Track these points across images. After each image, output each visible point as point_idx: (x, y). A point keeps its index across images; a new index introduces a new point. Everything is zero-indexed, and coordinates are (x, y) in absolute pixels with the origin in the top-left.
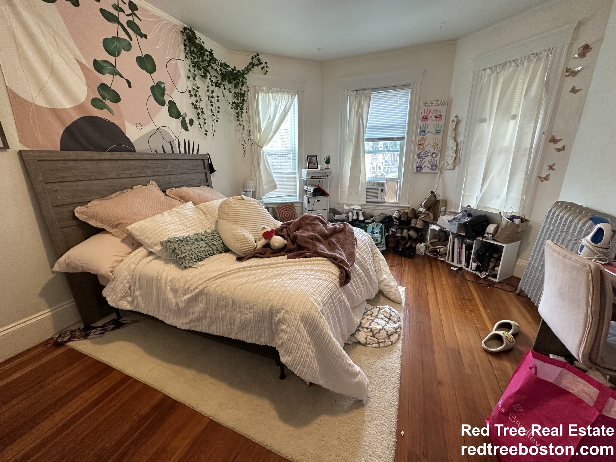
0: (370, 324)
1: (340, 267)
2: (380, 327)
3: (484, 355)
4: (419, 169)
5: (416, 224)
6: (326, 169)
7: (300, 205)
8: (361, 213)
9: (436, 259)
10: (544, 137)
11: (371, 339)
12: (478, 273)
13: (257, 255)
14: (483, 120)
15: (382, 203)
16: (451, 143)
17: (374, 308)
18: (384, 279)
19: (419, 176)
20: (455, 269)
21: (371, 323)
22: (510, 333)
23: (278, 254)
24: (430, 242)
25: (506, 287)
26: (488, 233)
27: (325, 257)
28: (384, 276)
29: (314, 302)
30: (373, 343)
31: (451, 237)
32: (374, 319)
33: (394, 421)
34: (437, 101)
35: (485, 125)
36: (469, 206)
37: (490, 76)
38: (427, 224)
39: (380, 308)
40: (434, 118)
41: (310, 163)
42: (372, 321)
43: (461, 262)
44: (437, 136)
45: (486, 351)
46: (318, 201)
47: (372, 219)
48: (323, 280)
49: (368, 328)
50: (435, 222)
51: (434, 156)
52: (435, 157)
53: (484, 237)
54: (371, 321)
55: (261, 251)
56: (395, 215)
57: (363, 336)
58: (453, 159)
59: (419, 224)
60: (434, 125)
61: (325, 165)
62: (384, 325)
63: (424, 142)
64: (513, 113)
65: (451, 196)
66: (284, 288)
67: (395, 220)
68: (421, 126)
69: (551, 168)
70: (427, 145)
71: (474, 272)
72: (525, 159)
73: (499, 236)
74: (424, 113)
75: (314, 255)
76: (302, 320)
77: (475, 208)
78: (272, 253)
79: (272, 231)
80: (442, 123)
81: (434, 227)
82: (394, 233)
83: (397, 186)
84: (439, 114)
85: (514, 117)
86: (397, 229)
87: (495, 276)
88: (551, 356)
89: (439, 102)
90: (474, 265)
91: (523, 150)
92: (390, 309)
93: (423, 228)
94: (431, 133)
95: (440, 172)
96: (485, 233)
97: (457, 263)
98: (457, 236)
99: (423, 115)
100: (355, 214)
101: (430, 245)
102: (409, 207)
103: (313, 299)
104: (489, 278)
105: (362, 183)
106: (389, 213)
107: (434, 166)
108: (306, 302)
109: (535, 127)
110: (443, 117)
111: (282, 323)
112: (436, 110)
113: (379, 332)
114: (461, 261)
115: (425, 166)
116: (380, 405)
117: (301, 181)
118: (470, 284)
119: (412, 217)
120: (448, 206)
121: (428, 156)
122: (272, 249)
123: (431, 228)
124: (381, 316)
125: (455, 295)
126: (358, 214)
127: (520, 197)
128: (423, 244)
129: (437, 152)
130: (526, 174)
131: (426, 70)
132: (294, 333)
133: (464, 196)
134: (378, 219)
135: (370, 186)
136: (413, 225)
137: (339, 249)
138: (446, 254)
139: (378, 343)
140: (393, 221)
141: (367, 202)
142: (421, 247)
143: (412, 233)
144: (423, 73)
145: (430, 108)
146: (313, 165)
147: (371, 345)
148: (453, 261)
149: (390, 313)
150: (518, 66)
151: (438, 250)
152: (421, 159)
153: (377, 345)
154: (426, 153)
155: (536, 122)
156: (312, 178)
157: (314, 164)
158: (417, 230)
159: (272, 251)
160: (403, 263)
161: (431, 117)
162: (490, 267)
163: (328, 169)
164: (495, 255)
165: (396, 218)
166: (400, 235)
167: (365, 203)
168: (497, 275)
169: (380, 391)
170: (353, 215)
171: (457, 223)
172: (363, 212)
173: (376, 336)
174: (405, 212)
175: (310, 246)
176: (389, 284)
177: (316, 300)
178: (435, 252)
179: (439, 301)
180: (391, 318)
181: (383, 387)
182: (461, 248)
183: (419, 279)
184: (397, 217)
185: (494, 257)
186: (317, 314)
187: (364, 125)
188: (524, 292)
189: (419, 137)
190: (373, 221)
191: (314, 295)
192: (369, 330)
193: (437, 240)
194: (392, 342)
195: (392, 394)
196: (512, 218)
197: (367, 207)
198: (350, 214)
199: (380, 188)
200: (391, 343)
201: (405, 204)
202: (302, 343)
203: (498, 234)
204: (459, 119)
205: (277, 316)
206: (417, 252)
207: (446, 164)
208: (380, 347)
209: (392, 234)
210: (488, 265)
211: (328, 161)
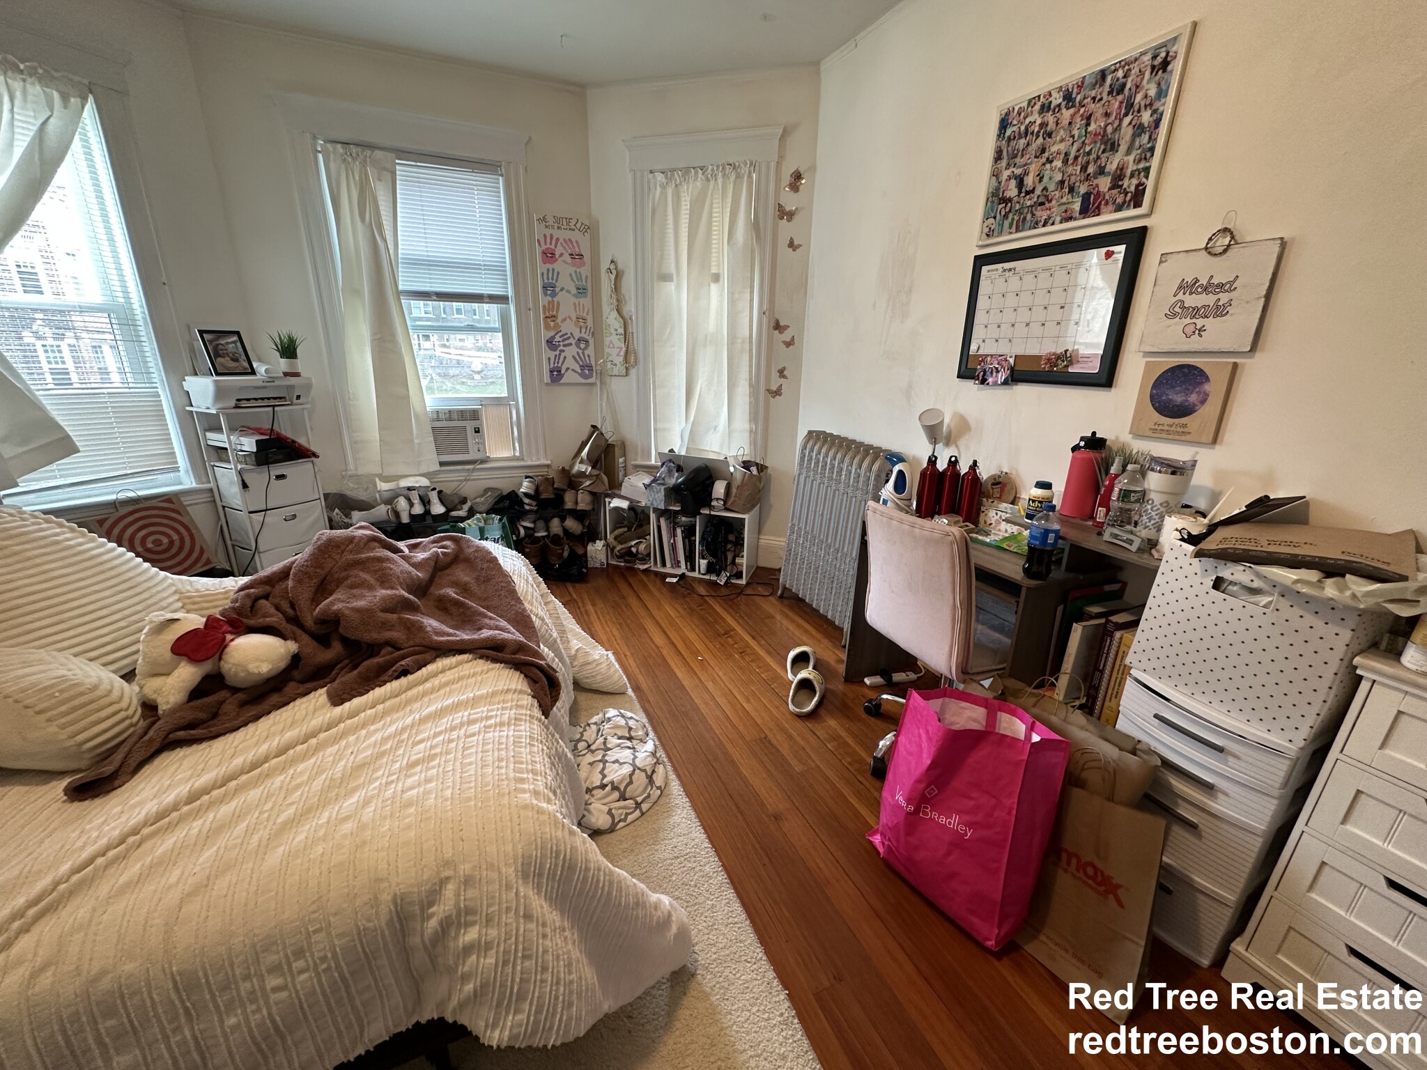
0: (602, 772)
1: (518, 666)
2: (627, 769)
3: (799, 724)
4: (556, 375)
5: (576, 503)
6: (286, 374)
7: (205, 497)
8: (434, 497)
9: (633, 570)
10: (765, 319)
11: (620, 808)
12: (714, 578)
13: (181, 734)
14: (666, 278)
15: (483, 461)
16: (612, 319)
17: (585, 730)
18: (577, 650)
19: (557, 390)
20: (675, 580)
21: (603, 769)
22: (810, 668)
23: (275, 698)
24: (613, 536)
25: (761, 589)
26: (717, 499)
27: (461, 652)
28: (575, 644)
29: (535, 802)
30: (627, 814)
31: (653, 517)
32: (604, 756)
33: (760, 955)
34: (569, 220)
35: (671, 286)
36: (671, 451)
37: (663, 187)
38: (597, 498)
39: (595, 723)
40: (567, 258)
41: (217, 355)
42: (604, 764)
43: (676, 564)
44: (582, 301)
45: (800, 717)
46: (281, 477)
47: (466, 507)
48: (509, 724)
49: (603, 786)
50: (617, 492)
51: (582, 346)
52: (586, 348)
53: (711, 507)
54: (601, 765)
55: (190, 716)
56: (526, 487)
57: (600, 811)
58: (622, 353)
59: (583, 502)
60: (571, 275)
61: (283, 364)
62: (634, 760)
63: (557, 312)
64: (714, 270)
65: (630, 432)
66: (412, 810)
67: (526, 501)
68: (543, 274)
69: (781, 373)
70: (564, 320)
71: (707, 577)
72: (746, 357)
73: (734, 501)
74: (546, 244)
75: (427, 656)
76: (525, 876)
77: (683, 453)
78: (243, 704)
79: (211, 622)
80: (585, 271)
81: (616, 503)
82: (531, 532)
83: (511, 417)
84: (577, 249)
85: (716, 278)
86: (534, 522)
87: (739, 575)
88: (867, 681)
89: (573, 222)
90: (704, 563)
91: (740, 341)
92: (623, 716)
93: (593, 509)
94: (568, 292)
95: (601, 383)
96: (711, 500)
97: (672, 567)
98: (661, 513)
99: (544, 247)
100: (416, 501)
101: (615, 543)
102: (548, 466)
103: (527, 795)
104: (733, 581)
105: (417, 416)
106: (506, 487)
107: (587, 369)
108: (515, 817)
109: (752, 300)
110: (587, 258)
111: (459, 924)
112: (570, 240)
113: (631, 782)
114: (679, 562)
115: (568, 369)
116: (721, 946)
117: (187, 418)
118: (711, 601)
119: (566, 487)
120: (630, 454)
121: (570, 344)
122: (235, 690)
123: (612, 505)
124: (613, 741)
125: (702, 631)
126: (425, 501)
127: (747, 426)
128: (599, 544)
129: (586, 336)
130: (750, 385)
131: (530, 138)
132: (517, 930)
133: (655, 430)
134: (482, 503)
135: (438, 420)
136: (569, 505)
137: (486, 616)
138: (649, 555)
139: (636, 808)
140: (522, 504)
141: (442, 464)
142: (597, 550)
143: (570, 523)
144: (526, 144)
145: (557, 234)
146: (234, 364)
147: (625, 820)
148: (664, 564)
149: (627, 724)
150: (708, 180)
151: (634, 550)
152: (557, 353)
153: (638, 813)
154: (565, 337)
155: (752, 292)
156: (237, 407)
157: (236, 360)
158: (579, 515)
159: (240, 696)
160: (575, 596)
161: (561, 255)
162: (729, 561)
163: (297, 375)
164: (731, 537)
165: (526, 495)
166: (545, 534)
167: (437, 467)
168: (742, 572)
169: (702, 914)
170: (411, 505)
171: (663, 488)
172: (440, 492)
173: (627, 796)
174: (547, 479)
175: (395, 635)
176: (591, 659)
177: (536, 793)
178: (628, 555)
179: (683, 653)
180: (633, 734)
181: (701, 899)
182: (675, 535)
183: (626, 622)
184: (532, 492)
185: (731, 542)
186: (559, 833)
187: (391, 247)
188: (791, 590)
189: (543, 300)
190: (471, 513)
191: (522, 780)
192: (608, 788)
193: (626, 529)
194: (658, 788)
195: (724, 902)
196: (746, 465)
197: (442, 477)
198: (402, 503)
199: (470, 426)
200: (659, 792)
201: (538, 459)
202: (548, 943)
203: (732, 499)
204: (620, 267)
205: (430, 916)
206: (591, 564)
207: (609, 364)
208: (643, 814)
209: (526, 535)
210: (726, 558)
211: (289, 350)
